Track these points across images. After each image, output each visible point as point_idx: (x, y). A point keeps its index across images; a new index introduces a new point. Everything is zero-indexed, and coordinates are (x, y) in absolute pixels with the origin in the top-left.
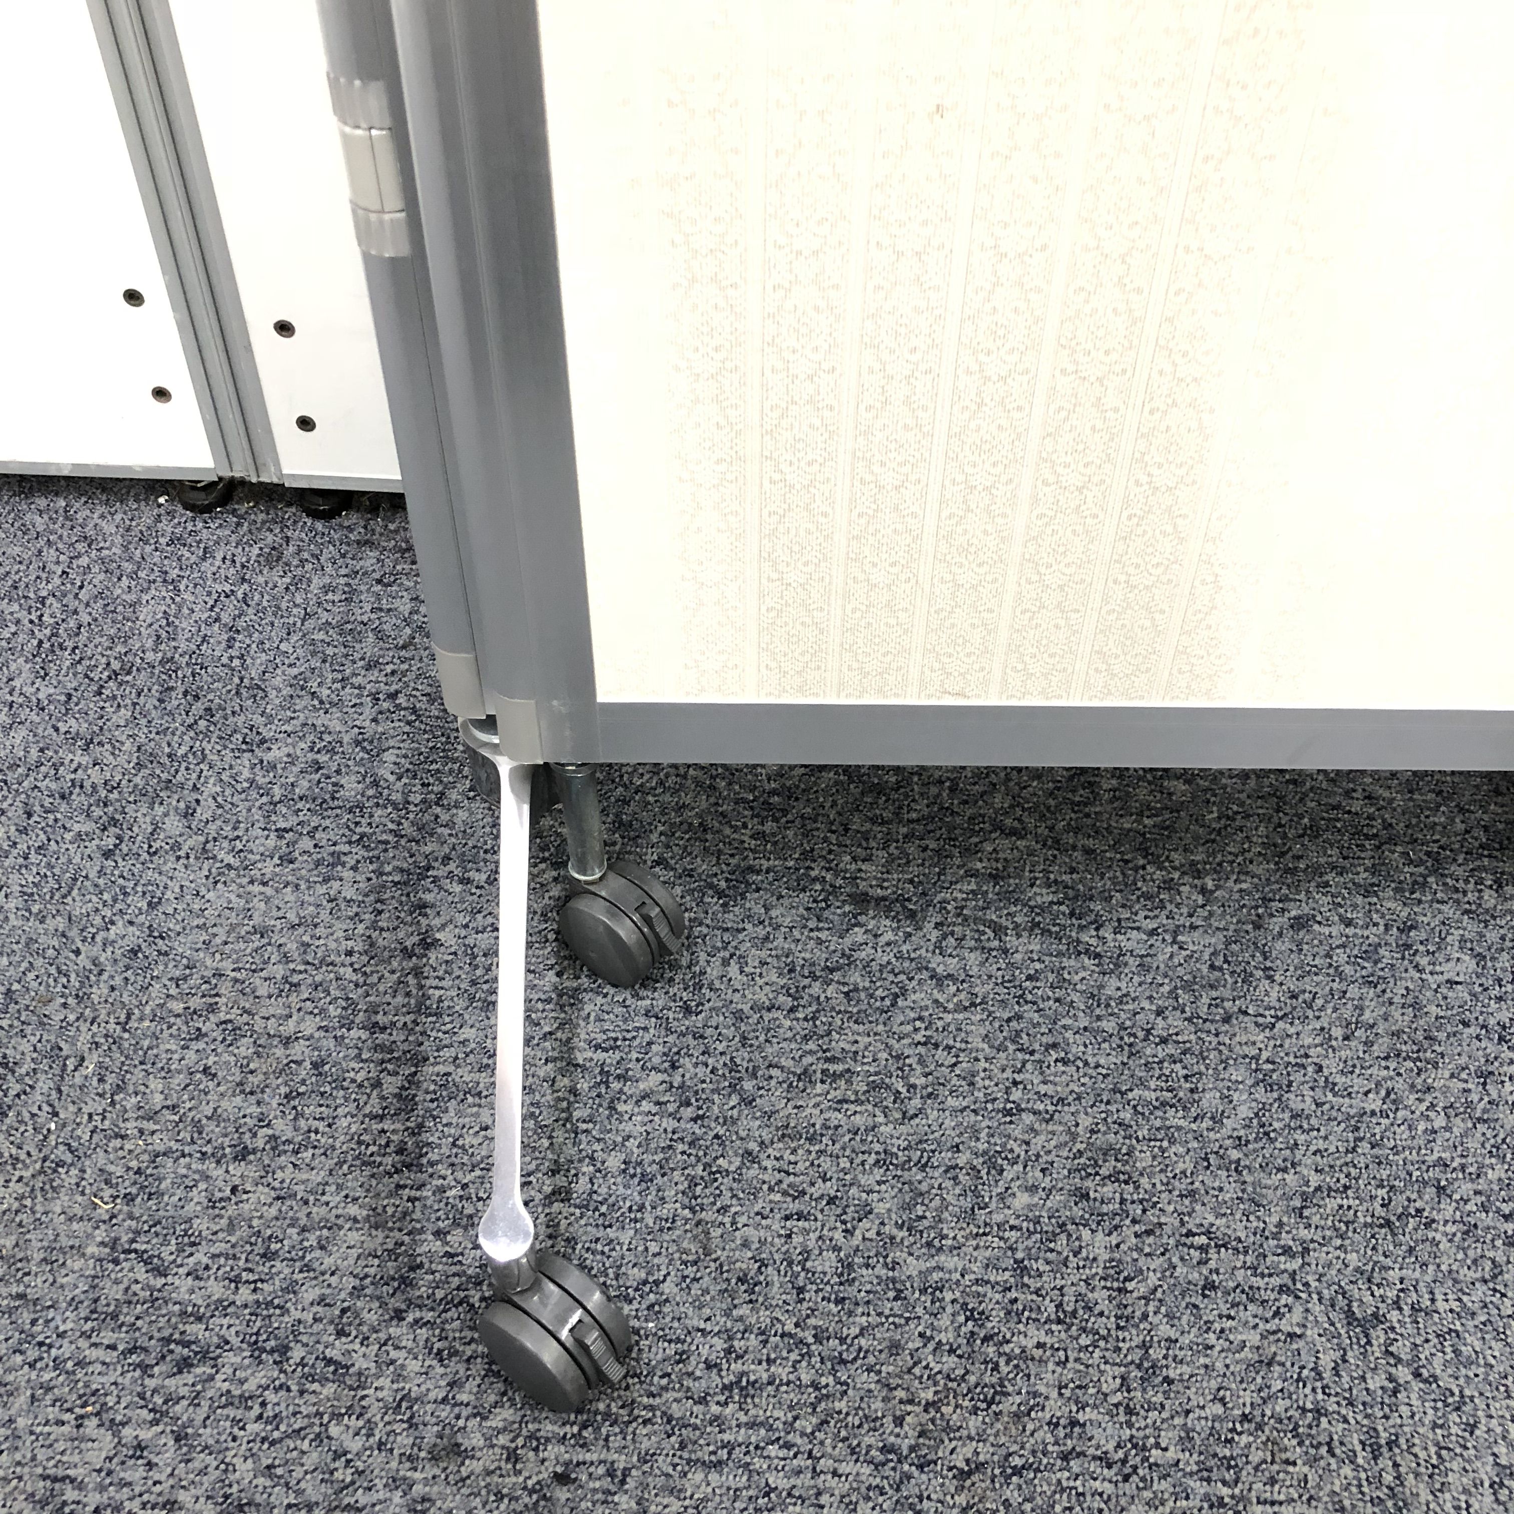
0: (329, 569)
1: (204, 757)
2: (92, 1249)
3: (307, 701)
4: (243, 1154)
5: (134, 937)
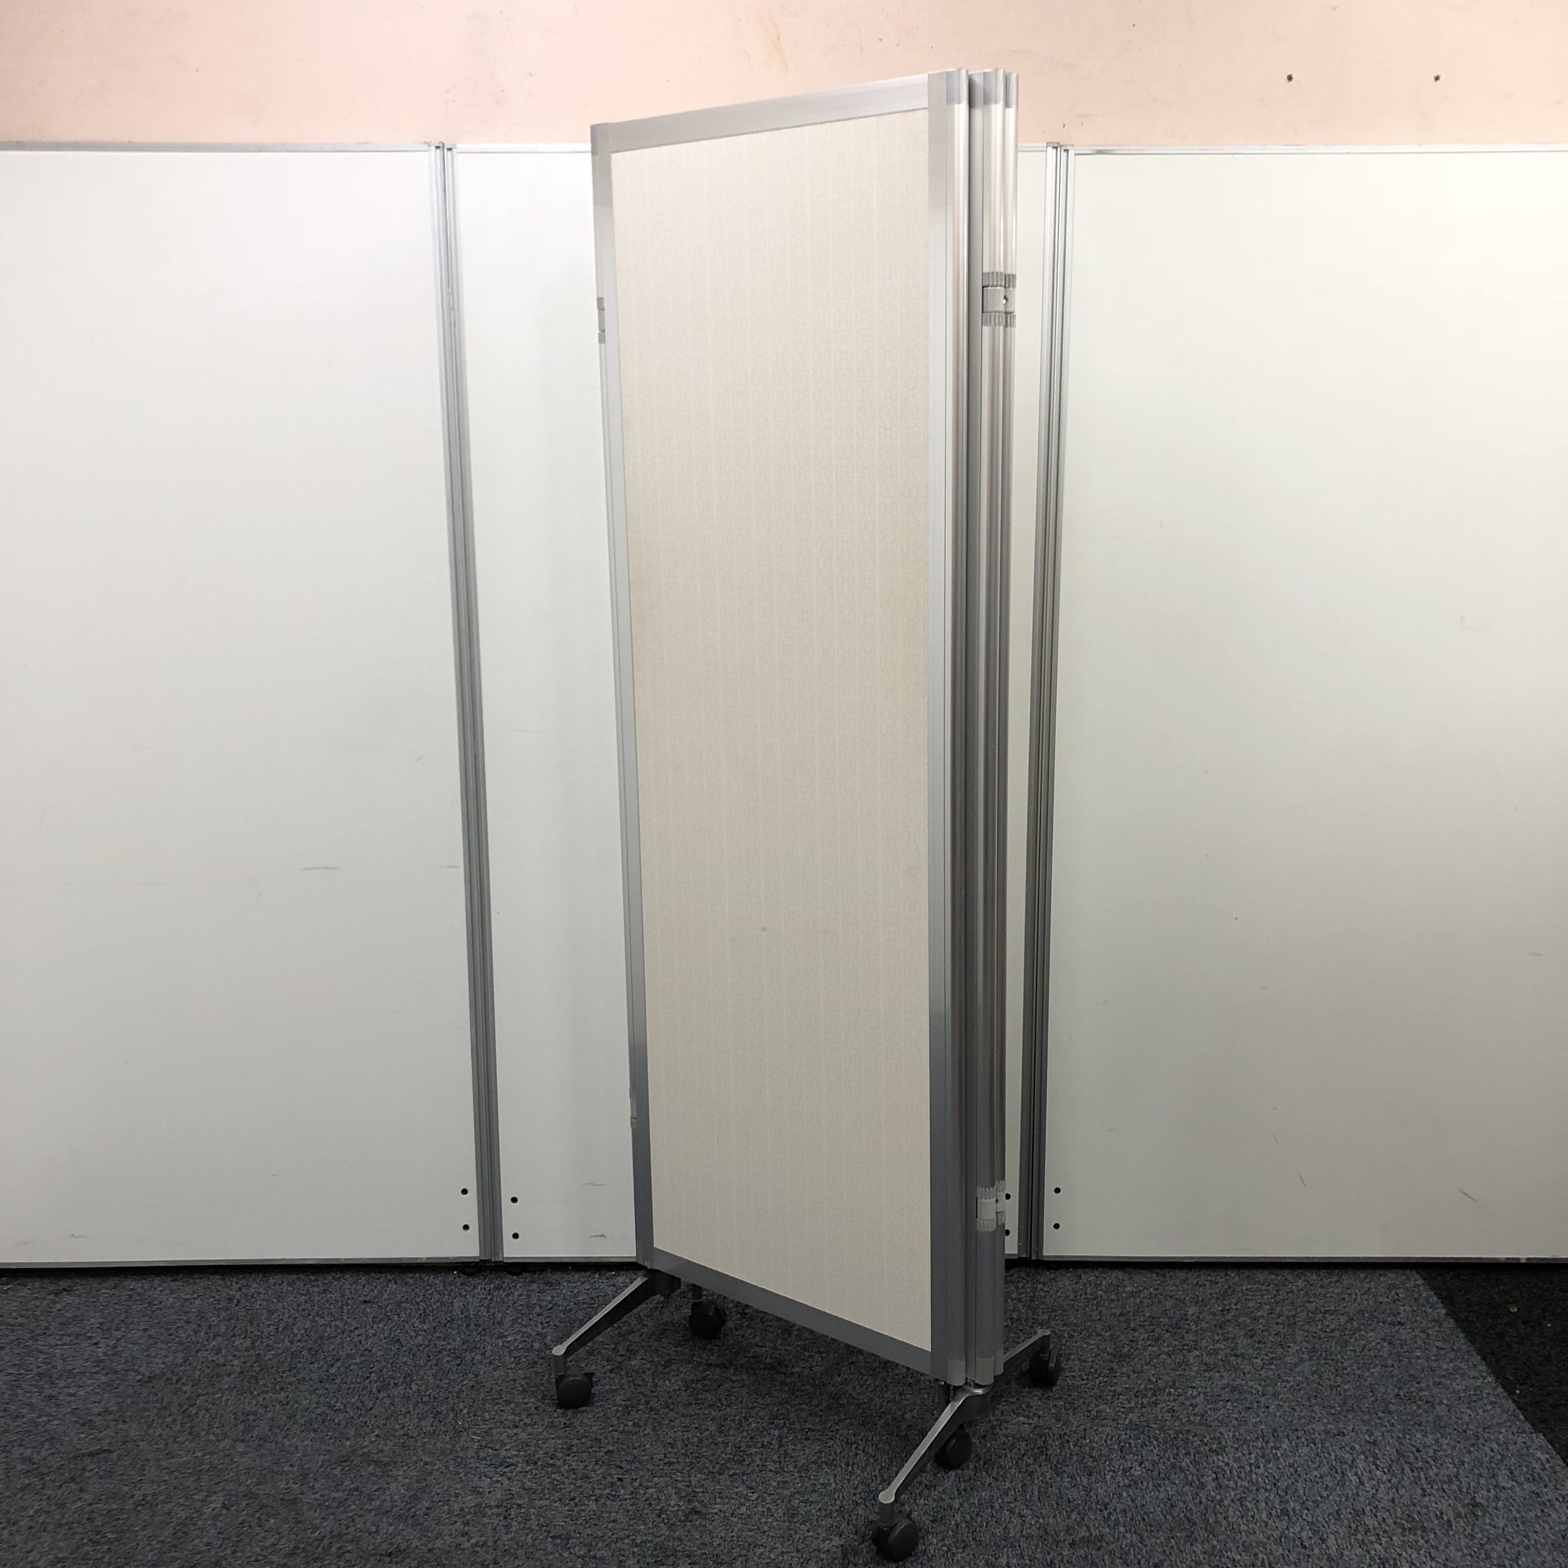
0: (520, 1290)
1: (485, 1340)
2: (475, 1447)
4: (516, 1427)
5: (471, 1383)
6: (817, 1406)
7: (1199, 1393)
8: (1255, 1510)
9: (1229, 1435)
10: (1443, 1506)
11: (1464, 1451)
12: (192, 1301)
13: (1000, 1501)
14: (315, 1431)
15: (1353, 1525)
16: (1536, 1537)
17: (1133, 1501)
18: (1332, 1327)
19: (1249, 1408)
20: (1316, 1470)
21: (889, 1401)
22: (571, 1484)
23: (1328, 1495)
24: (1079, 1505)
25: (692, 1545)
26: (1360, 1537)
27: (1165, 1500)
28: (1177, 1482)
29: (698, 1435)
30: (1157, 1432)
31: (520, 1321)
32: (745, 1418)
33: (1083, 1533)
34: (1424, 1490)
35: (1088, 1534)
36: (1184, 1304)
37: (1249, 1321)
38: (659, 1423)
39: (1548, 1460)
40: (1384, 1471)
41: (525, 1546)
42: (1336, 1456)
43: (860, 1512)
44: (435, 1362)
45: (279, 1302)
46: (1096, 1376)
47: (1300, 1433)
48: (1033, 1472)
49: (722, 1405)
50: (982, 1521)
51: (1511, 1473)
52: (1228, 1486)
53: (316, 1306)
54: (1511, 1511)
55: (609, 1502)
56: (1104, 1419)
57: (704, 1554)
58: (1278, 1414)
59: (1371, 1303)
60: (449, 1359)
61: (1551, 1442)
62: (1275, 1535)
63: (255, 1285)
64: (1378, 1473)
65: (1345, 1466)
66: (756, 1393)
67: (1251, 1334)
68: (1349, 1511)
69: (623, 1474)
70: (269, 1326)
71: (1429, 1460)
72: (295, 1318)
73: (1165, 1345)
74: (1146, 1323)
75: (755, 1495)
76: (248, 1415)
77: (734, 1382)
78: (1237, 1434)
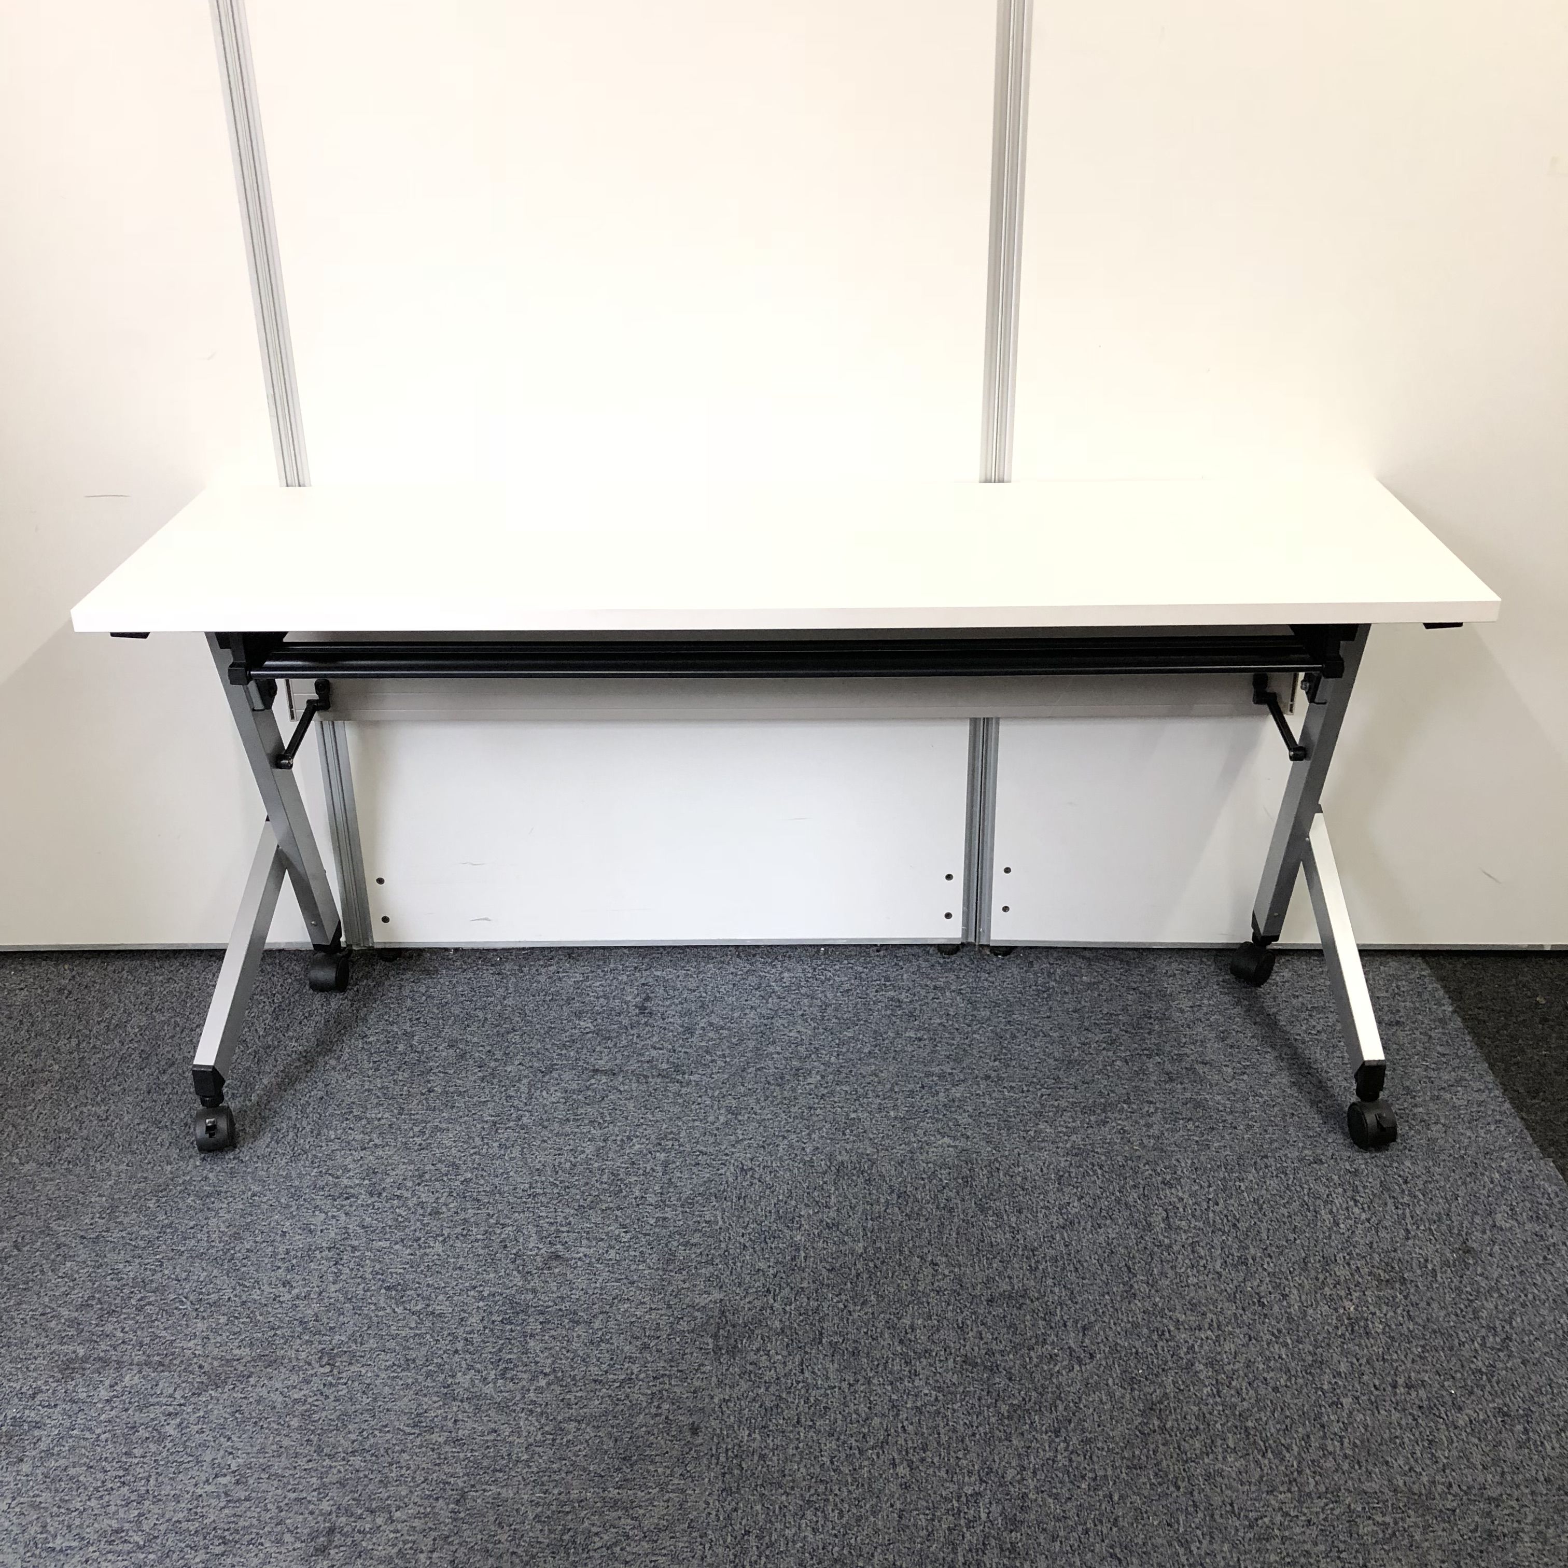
0: (392, 978)
1: (343, 1041)
2: (313, 1174)
3: (384, 1022)
4: (365, 1149)
5: (320, 1094)
6: (713, 1124)
8: (1208, 1258)
9: (1186, 1163)
10: (1429, 1250)
11: (1459, 1183)
12: (17, 991)
13: (911, 1244)
14: (133, 1153)
15: (1321, 1277)
16: (1536, 1291)
17: (1066, 1246)
18: (1319, 1027)
19: (1213, 1129)
20: (1284, 1206)
21: (795, 1118)
22: (418, 1220)
23: (1295, 1239)
24: (1003, 1250)
25: (547, 1299)
26: (1327, 1291)
27: (1104, 1244)
28: (1120, 1222)
29: (572, 1159)
30: (1103, 1158)
31: (386, 1017)
32: (629, 1138)
33: (1005, 1286)
34: (1407, 1231)
35: (1009, 1288)
36: (1149, 998)
37: (1222, 1020)
38: (529, 1145)
39: (1556, 1193)
40: (1363, 1208)
41: (354, 1300)
42: (1310, 1189)
43: (748, 1257)
44: (282, 1068)
45: (115, 992)
46: (1038, 1087)
47: (1271, 1161)
48: (953, 1208)
49: (605, 1121)
50: (887, 1270)
51: (1511, 1210)
52: (1179, 1228)
53: (157, 998)
54: (1507, 1257)
55: (458, 1244)
56: (1043, 1141)
57: (560, 1310)
60: (298, 1064)
61: (1562, 1171)
62: (1228, 1290)
63: (91, 972)
64: (1356, 1210)
65: (1318, 1202)
66: (645, 1106)
67: (1223, 1036)
68: (1318, 1258)
69: (479, 1209)
70: (99, 1023)
71: (1417, 1193)
72: (130, 1014)
73: (1122, 1048)
74: (1102, 1021)
75: (628, 1236)
76: (60, 1133)
77: (621, 1092)
78: (1196, 1161)
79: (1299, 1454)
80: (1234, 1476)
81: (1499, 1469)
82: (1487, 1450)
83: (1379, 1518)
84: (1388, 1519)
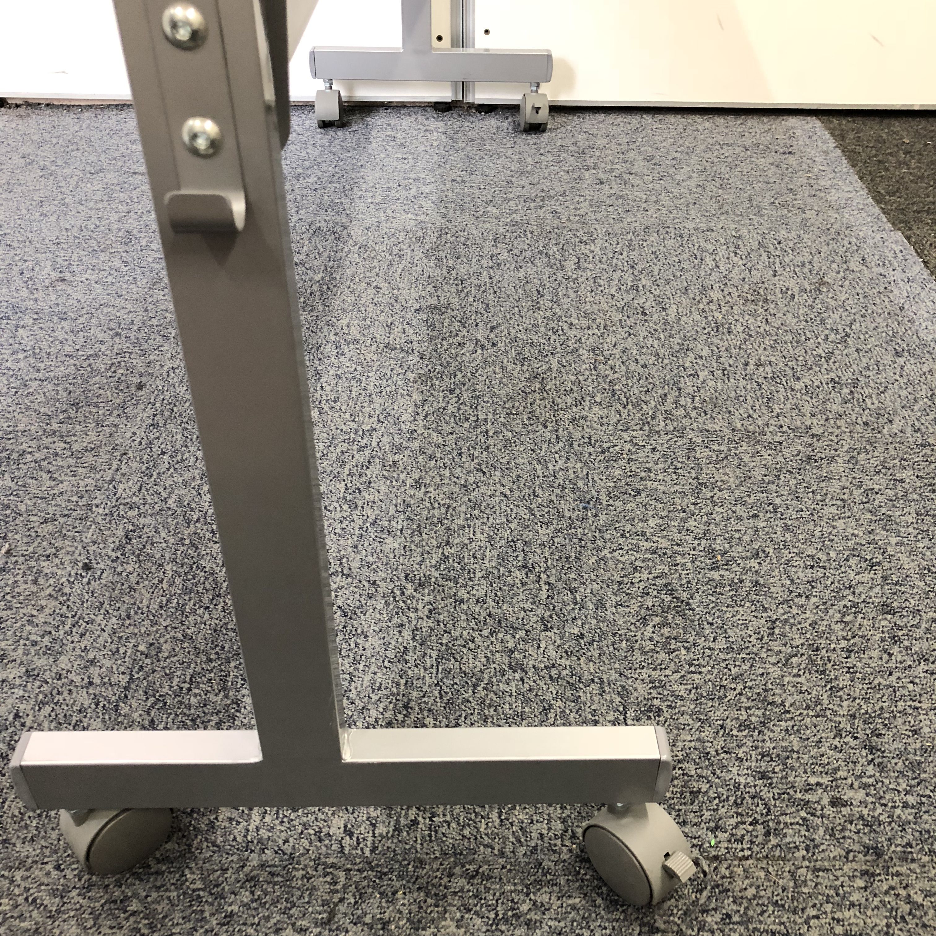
7: (585, 200)
8: (606, 286)
9: (602, 230)
10: (791, 284)
11: (823, 244)
13: (362, 276)
15: (698, 298)
16: (875, 308)
17: (490, 278)
18: (727, 155)
19: (628, 211)
20: (676, 256)
23: (681, 275)
24: (438, 280)
25: (45, 304)
26: (701, 306)
27: (522, 278)
28: (539, 264)
29: (97, 223)
30: (535, 227)
33: (432, 302)
34: (776, 271)
35: (436, 303)
36: (595, 137)
37: (650, 149)
38: (65, 214)
39: (901, 251)
40: (741, 258)
42: (699, 246)
46: (494, 186)
47: (671, 230)
48: (403, 255)
51: (863, 260)
52: (586, 268)
54: (854, 288)
56: (489, 217)
57: (53, 311)
58: (654, 216)
59: (768, 138)
61: (908, 238)
62: (618, 305)
64: (735, 259)
65: (705, 254)
67: (649, 159)
68: (697, 286)
71: (788, 249)
73: (567, 165)
75: (127, 268)
78: (610, 229)
79: (656, 407)
80: (596, 419)
81: (824, 417)
82: (816, 404)
83: (715, 447)
84: (722, 448)
